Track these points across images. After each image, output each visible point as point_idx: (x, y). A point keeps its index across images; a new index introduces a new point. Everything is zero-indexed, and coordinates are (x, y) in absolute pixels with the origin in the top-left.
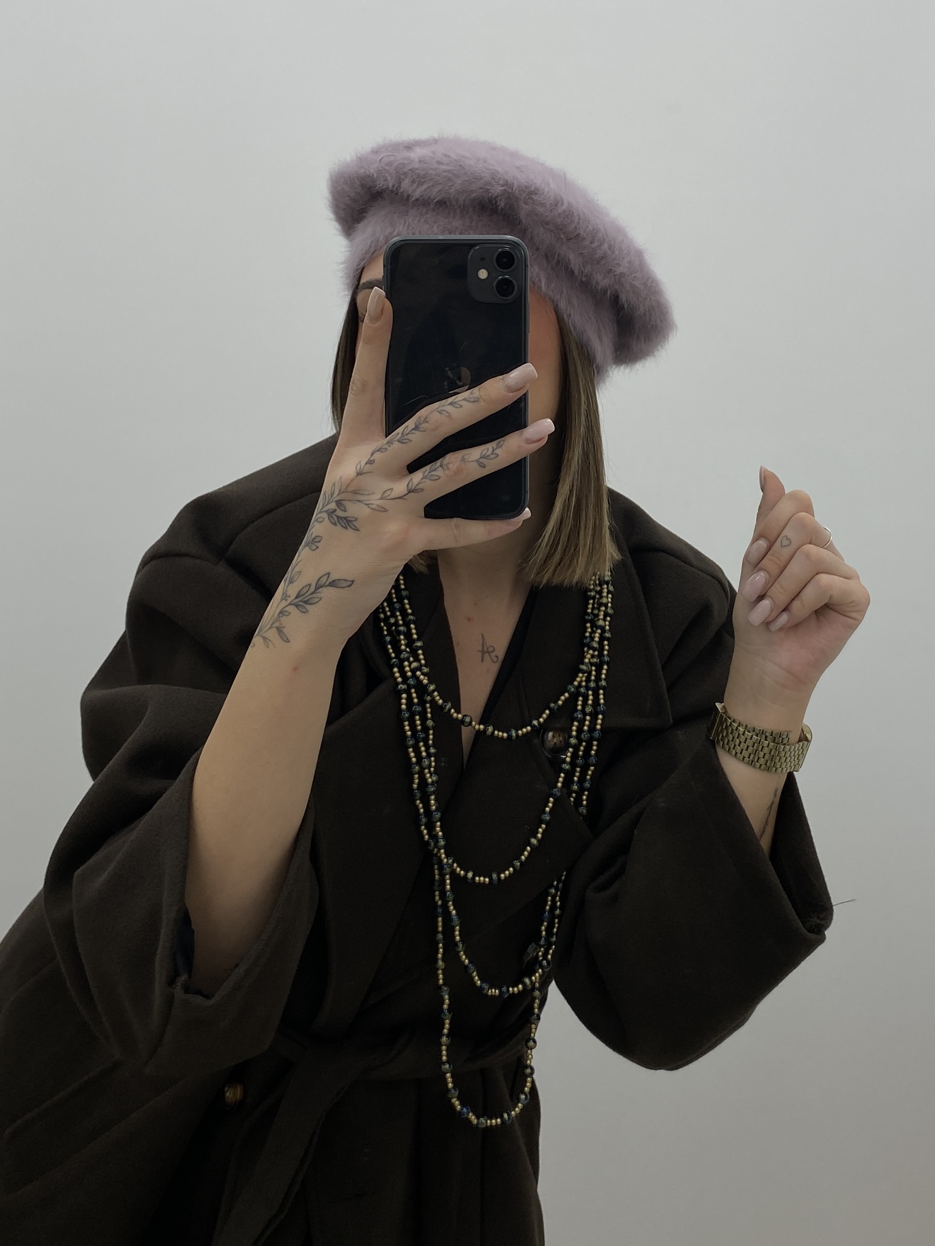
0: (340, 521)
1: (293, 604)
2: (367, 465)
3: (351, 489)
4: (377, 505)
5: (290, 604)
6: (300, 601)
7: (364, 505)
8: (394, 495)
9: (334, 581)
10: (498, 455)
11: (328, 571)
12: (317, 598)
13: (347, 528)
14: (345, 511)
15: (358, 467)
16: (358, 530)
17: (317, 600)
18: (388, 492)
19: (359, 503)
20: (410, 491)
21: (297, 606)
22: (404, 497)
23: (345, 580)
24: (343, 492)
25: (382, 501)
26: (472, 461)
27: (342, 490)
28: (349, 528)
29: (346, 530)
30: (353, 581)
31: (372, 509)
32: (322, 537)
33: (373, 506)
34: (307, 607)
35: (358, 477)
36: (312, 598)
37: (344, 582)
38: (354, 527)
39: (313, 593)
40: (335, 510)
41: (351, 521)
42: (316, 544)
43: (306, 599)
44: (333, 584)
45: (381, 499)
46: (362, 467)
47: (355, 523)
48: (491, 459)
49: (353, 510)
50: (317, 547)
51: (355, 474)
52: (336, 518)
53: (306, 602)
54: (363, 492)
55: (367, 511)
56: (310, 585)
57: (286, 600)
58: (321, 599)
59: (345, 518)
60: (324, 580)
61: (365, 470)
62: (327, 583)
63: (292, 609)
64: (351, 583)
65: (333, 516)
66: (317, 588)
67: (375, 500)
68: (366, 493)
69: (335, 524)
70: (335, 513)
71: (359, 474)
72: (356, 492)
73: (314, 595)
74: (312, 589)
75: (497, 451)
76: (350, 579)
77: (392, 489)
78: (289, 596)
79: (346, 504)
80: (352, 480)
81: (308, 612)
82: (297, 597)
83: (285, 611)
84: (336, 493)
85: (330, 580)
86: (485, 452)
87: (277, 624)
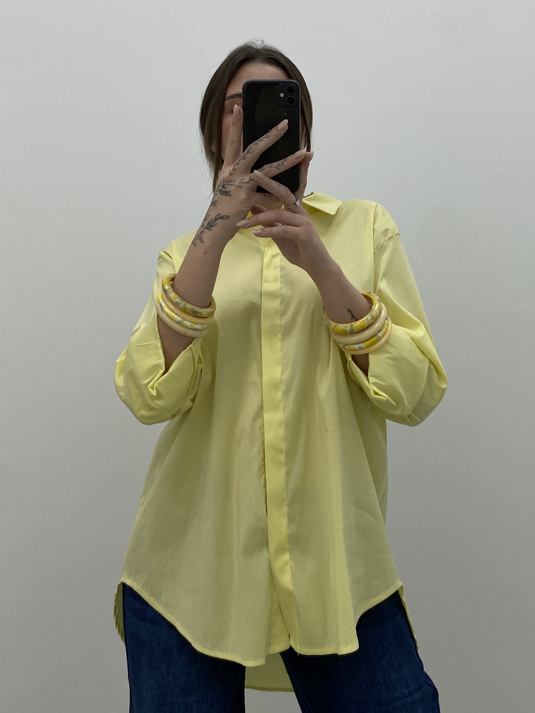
0: (224, 193)
1: (206, 228)
2: (233, 171)
3: (228, 180)
4: (238, 185)
5: (205, 228)
6: (209, 226)
7: (232, 186)
8: (245, 181)
9: (221, 217)
10: (284, 164)
11: (219, 213)
12: (215, 224)
13: (226, 195)
14: (226, 189)
15: (230, 172)
16: (231, 196)
17: (215, 225)
18: (242, 180)
19: (231, 185)
20: (250, 180)
21: (207, 228)
22: (248, 182)
23: (226, 216)
24: (225, 182)
25: (240, 184)
26: (274, 167)
27: (224, 181)
28: (227, 195)
29: (225, 196)
30: (229, 216)
31: (236, 187)
32: (217, 200)
33: (235, 186)
34: (211, 228)
35: (230, 176)
36: (213, 224)
37: (225, 216)
38: (229, 195)
39: (213, 223)
40: (222, 189)
41: (228, 192)
42: (215, 204)
43: (211, 225)
44: (221, 218)
45: (239, 183)
46: (231, 171)
47: (229, 193)
48: (281, 166)
49: (229, 188)
50: (215, 205)
51: (228, 175)
52: (222, 192)
53: (210, 226)
54: (232, 181)
55: (234, 187)
56: (212, 219)
57: (203, 227)
58: (217, 224)
59: (226, 192)
60: (217, 217)
61: (232, 173)
62: (219, 218)
63: (206, 230)
64: (227, 217)
65: (221, 191)
66: (216, 219)
67: (237, 183)
68: (233, 181)
69: (222, 194)
70: (222, 190)
71: (231, 174)
72: (229, 182)
73: (214, 223)
74: (213, 221)
75: (284, 163)
76: (228, 215)
77: (243, 179)
78: (204, 226)
79: (227, 186)
80: (228, 177)
81: (211, 230)
82: (207, 225)
83: (203, 231)
84: (222, 183)
85: (220, 216)
86: (279, 163)
87: (200, 237)
